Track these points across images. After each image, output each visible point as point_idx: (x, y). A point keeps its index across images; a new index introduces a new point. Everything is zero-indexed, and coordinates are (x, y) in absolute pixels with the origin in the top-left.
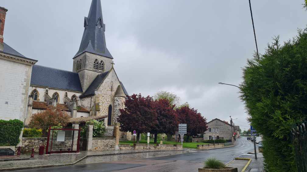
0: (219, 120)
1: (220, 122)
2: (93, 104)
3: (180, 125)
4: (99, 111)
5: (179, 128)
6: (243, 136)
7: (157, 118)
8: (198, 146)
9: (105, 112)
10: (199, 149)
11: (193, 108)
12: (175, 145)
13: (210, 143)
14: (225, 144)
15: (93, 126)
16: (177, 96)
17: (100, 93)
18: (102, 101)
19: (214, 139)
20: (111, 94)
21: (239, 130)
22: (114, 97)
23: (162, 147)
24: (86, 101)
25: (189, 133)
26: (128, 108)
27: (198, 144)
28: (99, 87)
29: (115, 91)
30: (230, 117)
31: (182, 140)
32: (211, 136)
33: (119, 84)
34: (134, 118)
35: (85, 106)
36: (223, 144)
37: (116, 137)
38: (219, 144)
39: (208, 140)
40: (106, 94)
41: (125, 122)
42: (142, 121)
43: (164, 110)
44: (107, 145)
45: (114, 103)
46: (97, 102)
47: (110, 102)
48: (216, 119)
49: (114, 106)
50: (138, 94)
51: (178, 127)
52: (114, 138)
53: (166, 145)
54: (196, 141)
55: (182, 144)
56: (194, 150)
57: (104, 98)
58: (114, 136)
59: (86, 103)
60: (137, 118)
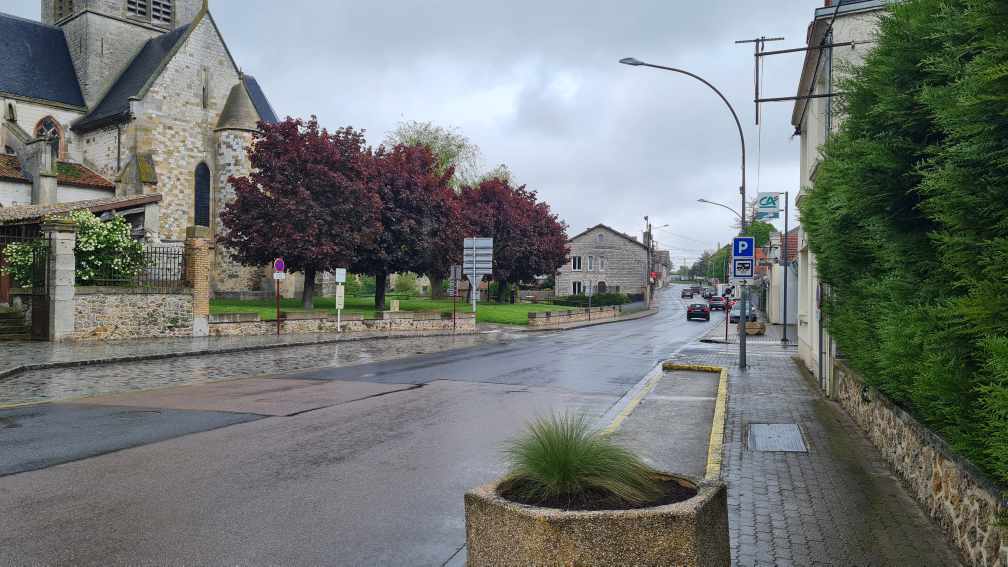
0: (609, 230)
1: (611, 236)
2: (126, 156)
3: (467, 242)
4: (155, 184)
5: (465, 252)
6: (679, 281)
7: (383, 214)
8: (532, 316)
9: (182, 192)
10: (535, 328)
11: (524, 187)
12: (447, 316)
13: (574, 305)
14: (625, 307)
15: (72, 236)
16: (471, 142)
17: (154, 113)
18: (166, 146)
19: (589, 293)
20: (205, 121)
21: (668, 265)
22: (215, 131)
23: (396, 320)
24: (101, 143)
25: (505, 274)
26: (265, 171)
27: (535, 309)
28: (151, 86)
29: (222, 107)
30: (646, 218)
31: (475, 296)
32: (579, 284)
33: (236, 81)
34: (288, 214)
35: (96, 164)
36: (617, 307)
37: (193, 287)
38: (605, 308)
39: (571, 298)
40: (179, 116)
41: (251, 226)
42: (318, 224)
43: (408, 186)
44: (152, 319)
45: (217, 154)
46: (143, 149)
47: (200, 152)
48: (601, 226)
49: (216, 166)
50: (306, 119)
51: (462, 249)
52: (185, 290)
53: (412, 316)
54: (528, 299)
55: (474, 309)
56: (517, 332)
57: (173, 132)
58: (186, 283)
59: (101, 152)
60: (302, 212)
